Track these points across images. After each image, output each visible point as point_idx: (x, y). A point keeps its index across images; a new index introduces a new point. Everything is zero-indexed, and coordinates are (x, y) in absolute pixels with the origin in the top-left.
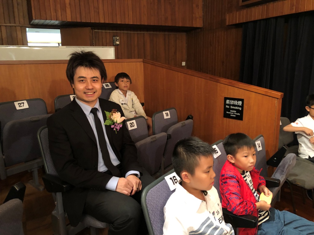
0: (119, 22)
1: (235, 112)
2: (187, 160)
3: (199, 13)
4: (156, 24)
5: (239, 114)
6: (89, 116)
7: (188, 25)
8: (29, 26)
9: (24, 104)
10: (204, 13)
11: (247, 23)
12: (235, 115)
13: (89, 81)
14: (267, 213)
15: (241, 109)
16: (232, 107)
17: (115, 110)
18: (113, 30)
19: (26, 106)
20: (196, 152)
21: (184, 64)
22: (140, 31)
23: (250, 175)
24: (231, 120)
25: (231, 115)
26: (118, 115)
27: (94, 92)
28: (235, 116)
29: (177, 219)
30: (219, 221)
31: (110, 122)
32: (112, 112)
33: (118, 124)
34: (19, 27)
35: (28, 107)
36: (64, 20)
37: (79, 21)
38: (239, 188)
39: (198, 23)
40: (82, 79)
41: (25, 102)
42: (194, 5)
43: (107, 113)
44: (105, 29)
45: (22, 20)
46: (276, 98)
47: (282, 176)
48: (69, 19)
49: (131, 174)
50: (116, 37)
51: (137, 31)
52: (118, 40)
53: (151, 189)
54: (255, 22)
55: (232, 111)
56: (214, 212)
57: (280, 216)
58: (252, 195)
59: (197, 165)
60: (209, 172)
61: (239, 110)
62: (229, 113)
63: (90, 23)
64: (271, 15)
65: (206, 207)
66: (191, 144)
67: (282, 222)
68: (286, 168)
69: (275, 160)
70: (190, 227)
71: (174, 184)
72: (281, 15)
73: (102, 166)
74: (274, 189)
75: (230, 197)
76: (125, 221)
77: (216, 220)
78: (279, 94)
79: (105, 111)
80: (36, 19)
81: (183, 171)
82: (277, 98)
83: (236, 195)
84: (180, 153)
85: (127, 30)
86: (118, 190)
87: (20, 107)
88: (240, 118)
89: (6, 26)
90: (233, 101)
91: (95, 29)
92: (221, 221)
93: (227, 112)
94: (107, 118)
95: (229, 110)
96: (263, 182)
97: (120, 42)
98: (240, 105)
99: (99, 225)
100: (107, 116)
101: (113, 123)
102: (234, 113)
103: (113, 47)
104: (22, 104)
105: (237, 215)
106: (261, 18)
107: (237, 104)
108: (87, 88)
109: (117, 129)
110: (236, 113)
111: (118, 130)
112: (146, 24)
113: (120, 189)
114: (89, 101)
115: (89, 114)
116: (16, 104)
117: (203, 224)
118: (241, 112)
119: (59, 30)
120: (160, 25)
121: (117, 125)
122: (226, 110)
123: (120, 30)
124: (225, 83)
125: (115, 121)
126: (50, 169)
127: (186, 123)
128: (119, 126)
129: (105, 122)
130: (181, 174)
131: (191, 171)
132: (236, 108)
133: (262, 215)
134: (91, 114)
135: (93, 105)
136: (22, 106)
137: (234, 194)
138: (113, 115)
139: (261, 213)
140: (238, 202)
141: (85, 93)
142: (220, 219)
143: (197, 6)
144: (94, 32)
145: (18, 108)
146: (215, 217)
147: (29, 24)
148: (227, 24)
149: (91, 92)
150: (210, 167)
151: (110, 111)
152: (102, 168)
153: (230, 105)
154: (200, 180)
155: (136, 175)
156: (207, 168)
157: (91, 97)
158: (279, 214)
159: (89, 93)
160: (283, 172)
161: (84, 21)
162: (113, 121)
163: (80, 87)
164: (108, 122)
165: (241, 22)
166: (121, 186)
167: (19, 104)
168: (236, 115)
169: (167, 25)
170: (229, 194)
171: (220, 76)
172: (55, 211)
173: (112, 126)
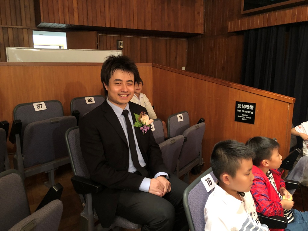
0: (124, 27)
1: (247, 115)
2: (229, 162)
3: (200, 19)
4: (160, 30)
5: (250, 118)
6: (121, 117)
7: (189, 31)
8: (36, 28)
9: (43, 105)
10: (205, 20)
11: (249, 30)
12: (246, 118)
13: (124, 84)
14: (291, 214)
15: (252, 113)
16: (243, 111)
17: (144, 113)
18: (117, 34)
19: (44, 107)
20: (237, 155)
21: (184, 68)
22: (144, 36)
23: (272, 177)
24: (242, 123)
25: (242, 119)
26: (147, 118)
27: (128, 95)
28: (246, 120)
29: (220, 219)
30: (257, 221)
31: (139, 124)
32: (141, 114)
33: (147, 126)
34: (26, 30)
35: (46, 109)
36: (72, 23)
37: (86, 24)
38: (267, 189)
39: (199, 30)
40: (118, 82)
41: (43, 103)
42: (196, 13)
43: (136, 115)
44: (110, 34)
45: (28, 22)
46: (288, 103)
47: (301, 178)
48: (76, 23)
49: (161, 176)
50: (120, 41)
51: (140, 35)
52: (122, 44)
53: (191, 191)
54: (256, 30)
55: (244, 115)
56: (251, 213)
57: (303, 217)
58: (278, 197)
59: (238, 167)
60: (249, 174)
61: (251, 114)
62: (241, 117)
63: (97, 26)
64: (272, 24)
65: (244, 208)
66: (232, 146)
67: (306, 223)
68: (304, 170)
69: (288, 163)
70: (233, 228)
71: (209, 186)
72: (282, 23)
73: (132, 167)
74: (293, 191)
75: (259, 199)
76: (161, 222)
77: (253, 221)
78: (291, 100)
79: (134, 113)
80: (44, 22)
81: (224, 173)
82: (290, 103)
83: (265, 196)
84: (221, 156)
85: (131, 35)
86: (151, 192)
87: (38, 108)
88: (252, 121)
89: (13, 28)
90: (244, 105)
91: (99, 33)
92: (257, 222)
93: (239, 116)
94: (136, 120)
95: (240, 114)
96: (283, 184)
97: (124, 47)
98: (252, 109)
99: (132, 226)
100: (136, 118)
101: (141, 125)
102: (245, 117)
103: (121, 51)
104: (41, 106)
105: (267, 216)
106: (262, 27)
107: (248, 108)
108: (123, 91)
109: (145, 131)
110: (247, 117)
111: (146, 133)
112: (150, 29)
113: (153, 190)
114: (123, 103)
115: (121, 116)
116: (35, 105)
117: (244, 224)
118: (253, 116)
119: (65, 33)
120: (163, 30)
121: (145, 127)
122: (237, 113)
123: (124, 34)
124: (237, 88)
125: (144, 124)
126: (78, 170)
127: (199, 126)
128: (147, 128)
129: (134, 124)
130: (221, 176)
131: (232, 173)
132: (248, 112)
133: (287, 216)
134: (122, 116)
135: (124, 108)
136: (40, 108)
137: (263, 195)
138: (142, 117)
139: (286, 215)
140: (268, 204)
141: (119, 95)
142: (257, 220)
143: (199, 13)
144: (98, 36)
145: (37, 109)
146: (252, 218)
147: (36, 27)
148: (229, 31)
149: (126, 95)
150: (250, 170)
151: (139, 114)
152: (132, 169)
153: (241, 109)
154: (240, 182)
155: (165, 176)
156: (248, 171)
157: (125, 99)
158: (301, 215)
159: (124, 96)
160: (302, 174)
161: (90, 25)
162: (141, 123)
163: (115, 89)
164: (137, 124)
165: (243, 29)
166: (154, 187)
167: (37, 105)
168: (248, 119)
169: (169, 30)
170: (258, 196)
171: (231, 81)
172: (84, 213)
173: (141, 128)
